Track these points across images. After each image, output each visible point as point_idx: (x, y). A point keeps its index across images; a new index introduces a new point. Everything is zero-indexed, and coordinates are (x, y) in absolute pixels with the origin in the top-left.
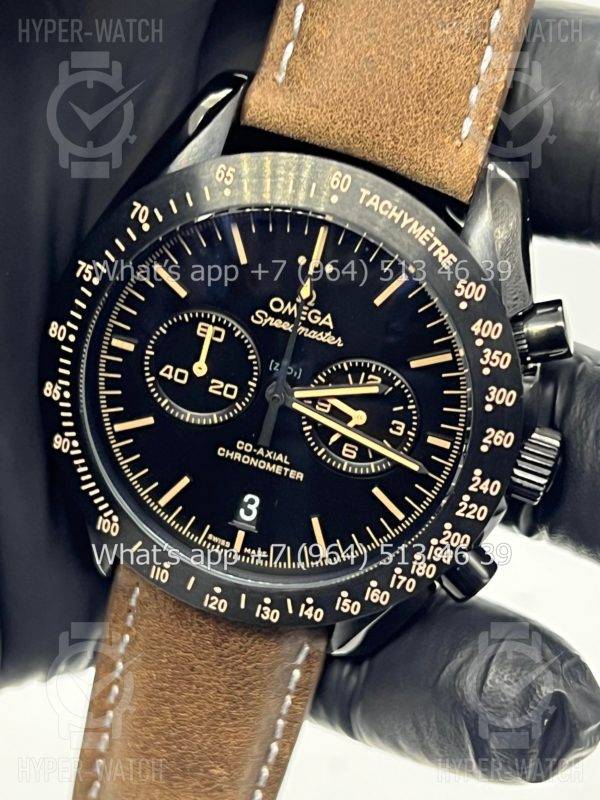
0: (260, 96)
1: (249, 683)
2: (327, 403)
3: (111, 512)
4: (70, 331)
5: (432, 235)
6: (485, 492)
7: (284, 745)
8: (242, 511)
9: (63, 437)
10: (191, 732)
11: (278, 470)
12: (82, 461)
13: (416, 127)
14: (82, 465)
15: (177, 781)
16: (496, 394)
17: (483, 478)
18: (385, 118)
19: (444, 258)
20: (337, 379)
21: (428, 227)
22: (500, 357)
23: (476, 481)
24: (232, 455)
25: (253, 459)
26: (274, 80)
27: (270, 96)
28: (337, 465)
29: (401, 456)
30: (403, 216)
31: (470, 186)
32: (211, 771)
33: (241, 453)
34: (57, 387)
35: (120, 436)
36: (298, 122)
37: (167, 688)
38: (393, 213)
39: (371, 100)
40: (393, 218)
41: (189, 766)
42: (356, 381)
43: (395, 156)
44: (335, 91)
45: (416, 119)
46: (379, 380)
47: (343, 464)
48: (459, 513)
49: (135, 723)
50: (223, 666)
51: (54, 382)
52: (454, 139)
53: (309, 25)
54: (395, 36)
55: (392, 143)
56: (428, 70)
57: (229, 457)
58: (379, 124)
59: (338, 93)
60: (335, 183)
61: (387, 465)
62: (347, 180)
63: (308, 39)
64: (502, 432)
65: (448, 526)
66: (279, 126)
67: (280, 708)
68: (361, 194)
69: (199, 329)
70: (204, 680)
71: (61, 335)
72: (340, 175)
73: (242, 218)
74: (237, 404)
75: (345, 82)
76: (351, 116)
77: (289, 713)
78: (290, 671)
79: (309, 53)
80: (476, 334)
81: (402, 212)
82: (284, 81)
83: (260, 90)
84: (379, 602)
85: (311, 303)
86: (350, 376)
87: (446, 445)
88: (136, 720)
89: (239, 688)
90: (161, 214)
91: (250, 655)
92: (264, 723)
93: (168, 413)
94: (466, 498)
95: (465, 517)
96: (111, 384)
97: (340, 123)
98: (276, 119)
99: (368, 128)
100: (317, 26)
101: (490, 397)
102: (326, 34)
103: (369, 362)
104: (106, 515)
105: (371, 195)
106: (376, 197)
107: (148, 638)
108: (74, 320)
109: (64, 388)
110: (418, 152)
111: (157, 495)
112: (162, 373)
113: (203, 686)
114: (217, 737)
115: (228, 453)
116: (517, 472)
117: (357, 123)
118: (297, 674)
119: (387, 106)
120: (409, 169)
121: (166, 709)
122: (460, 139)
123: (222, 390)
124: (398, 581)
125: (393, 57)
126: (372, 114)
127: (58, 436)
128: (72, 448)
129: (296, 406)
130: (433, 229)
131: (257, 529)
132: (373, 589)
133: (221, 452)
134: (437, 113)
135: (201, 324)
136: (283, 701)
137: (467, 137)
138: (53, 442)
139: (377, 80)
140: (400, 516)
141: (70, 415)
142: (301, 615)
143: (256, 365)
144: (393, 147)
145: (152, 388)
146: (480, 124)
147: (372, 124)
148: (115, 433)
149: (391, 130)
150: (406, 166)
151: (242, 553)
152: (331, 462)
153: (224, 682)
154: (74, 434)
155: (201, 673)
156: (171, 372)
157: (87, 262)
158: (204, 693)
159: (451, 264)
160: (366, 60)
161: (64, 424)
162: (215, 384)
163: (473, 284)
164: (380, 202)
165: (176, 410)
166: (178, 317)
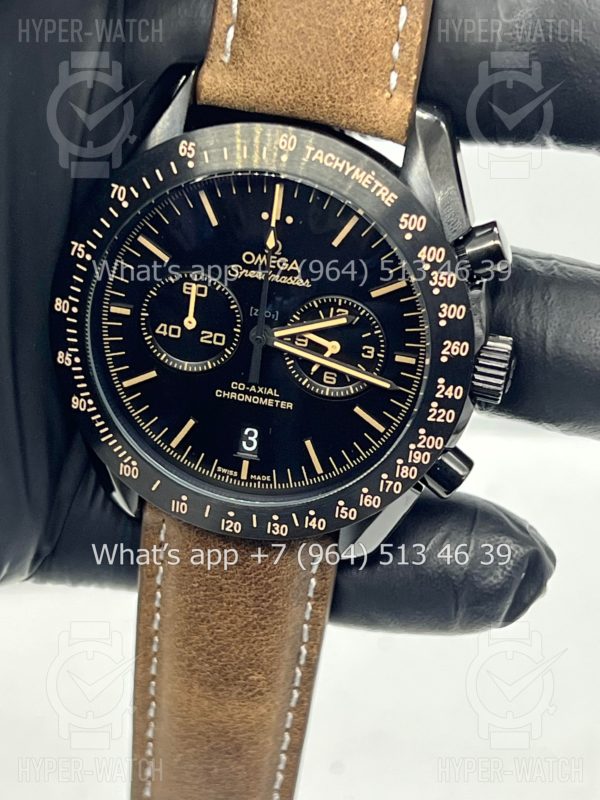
0: (210, 77)
1: (272, 595)
2: (304, 338)
3: (129, 458)
5: (373, 179)
6: (450, 397)
7: (312, 647)
8: (244, 443)
9: (80, 398)
10: (228, 645)
11: (270, 402)
12: (99, 416)
13: (349, 85)
14: (99, 420)
15: (222, 690)
16: (448, 310)
17: (447, 385)
18: (320, 81)
19: (386, 197)
20: (311, 316)
21: (369, 172)
23: (441, 388)
25: (247, 396)
26: (221, 61)
27: (218, 76)
28: (320, 391)
29: (374, 377)
30: (345, 165)
31: (404, 131)
32: (251, 678)
33: (236, 393)
34: (68, 355)
35: (130, 391)
36: (246, 95)
37: (201, 609)
38: (337, 164)
39: (306, 68)
40: (338, 168)
41: (230, 676)
42: (327, 315)
43: (334, 114)
44: (274, 63)
45: (348, 78)
46: (346, 312)
47: (325, 390)
48: (430, 419)
49: (178, 644)
50: (248, 582)
51: (65, 351)
52: (384, 92)
53: (244, 9)
54: (318, 9)
55: (330, 102)
56: (351, 34)
57: (226, 396)
58: (316, 88)
59: (277, 64)
60: (283, 143)
61: (363, 386)
62: (293, 140)
63: (246, 21)
64: (458, 343)
65: (422, 431)
66: (230, 101)
67: (304, 614)
68: (307, 150)
69: (185, 288)
70: (233, 597)
71: (65, 309)
72: (287, 136)
73: (209, 186)
74: (226, 350)
75: (281, 54)
76: (291, 83)
77: (311, 617)
78: (307, 580)
79: (247, 34)
80: (422, 259)
81: (344, 162)
82: (230, 61)
83: (210, 71)
84: (372, 506)
85: (278, 253)
86: (320, 312)
87: (412, 361)
88: (179, 641)
89: (264, 601)
90: (136, 191)
91: (270, 569)
92: (290, 630)
93: (166, 365)
94: (434, 404)
95: (436, 422)
96: (114, 346)
97: (282, 91)
98: (227, 95)
99: (307, 92)
100: (251, 9)
101: (443, 313)
102: (260, 15)
103: (335, 297)
104: (126, 461)
105: (316, 151)
106: (320, 152)
108: (75, 294)
109: (74, 355)
110: (354, 108)
111: (168, 439)
112: (158, 331)
113: (232, 603)
114: (252, 647)
115: (225, 394)
116: (477, 377)
117: (296, 89)
118: (313, 581)
119: (321, 70)
121: (204, 627)
122: (389, 91)
124: (385, 485)
125: (320, 27)
126: (309, 79)
127: (75, 398)
128: (88, 406)
129: (277, 344)
130: (373, 173)
131: (259, 457)
132: (365, 495)
133: (219, 393)
135: (185, 284)
136: (305, 607)
137: (395, 89)
138: (71, 403)
139: (309, 49)
140: (381, 429)
141: (82, 377)
142: (306, 526)
143: (238, 313)
144: (331, 106)
145: (151, 345)
146: (405, 76)
147: (310, 88)
148: (125, 389)
149: (328, 91)
150: (344, 121)
151: (249, 479)
152: (315, 389)
153: (250, 596)
154: (88, 394)
155: (229, 592)
156: (165, 329)
157: (79, 242)
158: (234, 609)
159: (393, 201)
160: (297, 32)
161: (79, 386)
162: (205, 335)
163: (414, 217)
164: (324, 155)
165: (174, 362)
166: (164, 281)
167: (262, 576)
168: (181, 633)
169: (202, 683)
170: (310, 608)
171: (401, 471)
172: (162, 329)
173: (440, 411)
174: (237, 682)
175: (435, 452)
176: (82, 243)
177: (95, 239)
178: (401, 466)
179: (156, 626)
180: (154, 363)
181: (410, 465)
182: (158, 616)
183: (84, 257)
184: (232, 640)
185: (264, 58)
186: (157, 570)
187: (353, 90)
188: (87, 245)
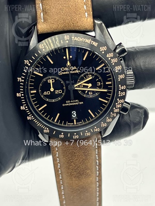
0: (40, 26)
1: (88, 150)
2: (82, 85)
3: (46, 128)
4: (22, 94)
5: (91, 41)
6: (123, 89)
8: (73, 115)
9: (29, 116)
10: (79, 166)
11: (77, 103)
12: (35, 120)
13: (76, 19)
14: (36, 121)
17: (121, 86)
18: (69, 20)
19: (95, 44)
20: (82, 79)
22: (115, 60)
23: (120, 88)
24: (66, 105)
25: (71, 104)
26: (42, 22)
27: (42, 26)
28: (89, 97)
29: (102, 89)
30: (83, 39)
31: (93, 27)
32: (87, 172)
33: (68, 103)
34: (23, 107)
35: (41, 111)
36: (51, 28)
37: (71, 160)
38: (81, 39)
39: (64, 17)
40: (81, 40)
41: (81, 173)
42: (86, 78)
43: (75, 27)
44: (56, 18)
45: (76, 17)
46: (91, 75)
48: (119, 96)
49: (66, 170)
50: (81, 149)
52: (85, 18)
53: (44, 7)
54: (64, 2)
56: (74, 6)
59: (57, 18)
60: (66, 38)
61: (100, 93)
62: (68, 37)
63: (45, 10)
64: (122, 75)
65: (118, 99)
66: (47, 31)
67: (96, 153)
68: (72, 38)
69: (48, 81)
70: (78, 154)
71: (20, 95)
72: (66, 36)
73: (48, 54)
74: (63, 94)
75: (57, 16)
77: (98, 153)
79: (47, 13)
80: (108, 57)
82: (44, 21)
84: (110, 121)
85: (70, 66)
86: (84, 77)
87: (110, 83)
88: (67, 169)
89: (86, 153)
90: (31, 61)
92: (94, 158)
93: (49, 102)
94: (120, 92)
95: (121, 96)
96: (34, 101)
97: (60, 25)
98: (46, 30)
99: (66, 23)
100: (46, 6)
102: (49, 7)
103: (87, 73)
104: (45, 129)
105: (75, 38)
106: (76, 38)
107: (62, 151)
108: (22, 91)
109: (25, 106)
110: (79, 24)
111: (53, 120)
112: (44, 94)
114: (85, 165)
115: (65, 105)
116: (127, 82)
117: (63, 23)
118: (96, 144)
119: (68, 17)
120: (78, 28)
121: (72, 164)
123: (58, 92)
124: (112, 115)
125: (65, 6)
126: (66, 20)
127: (28, 117)
128: (32, 118)
129: (76, 89)
130: (90, 39)
131: (78, 118)
132: (108, 119)
133: (64, 105)
134: (79, 14)
135: (48, 80)
136: (96, 151)
137: (87, 17)
139: (64, 12)
140: (107, 102)
141: (29, 111)
142: (95, 131)
143: (64, 84)
144: (73, 25)
145: (43, 98)
146: (89, 13)
147: (67, 22)
148: (39, 111)
149: (71, 22)
151: (76, 124)
152: (88, 97)
153: (82, 153)
154: (31, 115)
155: (77, 153)
156: (46, 93)
157: (19, 78)
158: (79, 157)
159: (97, 45)
160: (60, 9)
161: (28, 114)
162: (56, 91)
163: (103, 47)
164: (77, 38)
165: (50, 100)
166: (43, 81)
167: (84, 147)
168: (67, 167)
169: (75, 177)
170: (97, 151)
171: (115, 111)
172: (45, 93)
174: (84, 174)
175: (122, 104)
177: (23, 76)
178: (115, 109)
179: (59, 167)
180: (45, 102)
181: (117, 109)
182: (59, 164)
183: (22, 81)
184: (80, 164)
185: (53, 18)
186: (56, 153)
187: (78, 20)
188: (22, 78)
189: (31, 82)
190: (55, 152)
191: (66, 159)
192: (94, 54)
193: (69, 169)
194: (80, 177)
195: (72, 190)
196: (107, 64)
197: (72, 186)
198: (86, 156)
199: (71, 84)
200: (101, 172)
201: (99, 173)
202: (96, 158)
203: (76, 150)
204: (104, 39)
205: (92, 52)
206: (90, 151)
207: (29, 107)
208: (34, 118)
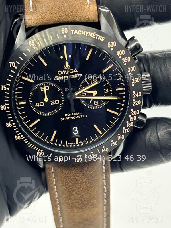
0: (29, 17)
1: (93, 176)
2: (85, 93)
3: (40, 149)
4: (7, 106)
5: (95, 34)
6: (138, 96)
8: (74, 133)
9: (18, 136)
10: (83, 195)
11: (79, 117)
12: (26, 139)
13: (76, 6)
14: (26, 141)
16: (130, 69)
17: (136, 93)
18: (66, 7)
19: (101, 39)
20: (85, 85)
21: (93, 33)
22: (127, 58)
23: (134, 95)
24: (65, 119)
25: (71, 117)
26: (30, 11)
27: (31, 16)
28: (94, 108)
30: (85, 33)
31: (97, 16)
32: (92, 202)
33: (68, 117)
34: (10, 123)
35: (32, 128)
36: (43, 19)
37: (72, 188)
38: (82, 33)
39: (60, 4)
40: (83, 34)
42: (90, 83)
43: (74, 17)
44: (49, 6)
45: (75, 4)
47: (96, 107)
48: (133, 105)
49: (66, 200)
51: (8, 122)
52: (87, 6)
55: (71, 13)
57: (64, 120)
58: (65, 10)
59: (50, 6)
60: (63, 32)
61: (108, 102)
62: (66, 30)
64: (136, 79)
65: (132, 110)
66: (38, 23)
67: (103, 178)
68: (71, 31)
69: (41, 89)
70: (81, 181)
71: (5, 108)
72: (63, 29)
73: (41, 54)
74: (61, 105)
75: (51, 2)
76: (57, 11)
77: (106, 178)
78: (102, 168)
80: (118, 55)
81: (85, 32)
82: (33, 10)
84: (122, 139)
85: (69, 68)
86: (88, 83)
87: (121, 89)
88: (66, 199)
89: (91, 179)
90: (18, 62)
91: (91, 170)
92: (101, 183)
93: (42, 116)
94: (134, 100)
95: (135, 106)
96: (23, 115)
97: (55, 14)
98: (36, 21)
99: (63, 12)
101: (129, 70)
104: (38, 151)
105: (74, 31)
106: (76, 31)
107: (61, 178)
108: (7, 102)
109: (12, 122)
110: (79, 13)
111: (49, 139)
112: (36, 106)
113: (81, 183)
114: (90, 193)
116: (143, 87)
117: (59, 12)
118: (104, 167)
119: (65, 4)
120: (78, 19)
121: (74, 193)
122: (88, 5)
123: (55, 103)
124: (124, 131)
126: (62, 8)
127: (16, 136)
128: (21, 137)
129: (77, 97)
130: (95, 32)
131: (80, 135)
132: (119, 136)
133: (62, 119)
135: (41, 88)
136: (103, 175)
137: (90, 4)
138: (15, 138)
140: (117, 114)
141: (17, 129)
142: (103, 152)
143: (61, 92)
144: (72, 15)
145: (35, 111)
148: (30, 128)
149: (69, 10)
150: (77, 18)
151: (79, 143)
153: (86, 179)
154: (20, 133)
155: (80, 180)
156: (38, 104)
157: (3, 85)
158: (82, 185)
159: (104, 40)
161: (16, 132)
162: (52, 102)
163: (112, 42)
164: (78, 31)
165: (45, 114)
166: (34, 89)
167: (89, 172)
169: (77, 208)
170: (105, 175)
171: (128, 125)
173: (136, 102)
174: (88, 204)
175: (137, 115)
176: (5, 85)
177: (9, 82)
178: (128, 123)
179: (57, 196)
180: (38, 116)
181: (131, 122)
182: (57, 193)
183: (7, 89)
184: (84, 193)
185: (45, 5)
186: (53, 180)
187: (77, 8)
188: (6, 85)
189: (19, 90)
190: (51, 179)
191: (66, 187)
192: (100, 51)
193: (69, 199)
194: (83, 208)
195: (74, 224)
196: (117, 64)
197: (73, 218)
198: (90, 183)
199: (71, 91)
200: (110, 200)
201: (107, 201)
202: (103, 184)
203: (79, 176)
204: (112, 32)
205: (97, 48)
206: (96, 177)
207: (17, 123)
208: (24, 138)
